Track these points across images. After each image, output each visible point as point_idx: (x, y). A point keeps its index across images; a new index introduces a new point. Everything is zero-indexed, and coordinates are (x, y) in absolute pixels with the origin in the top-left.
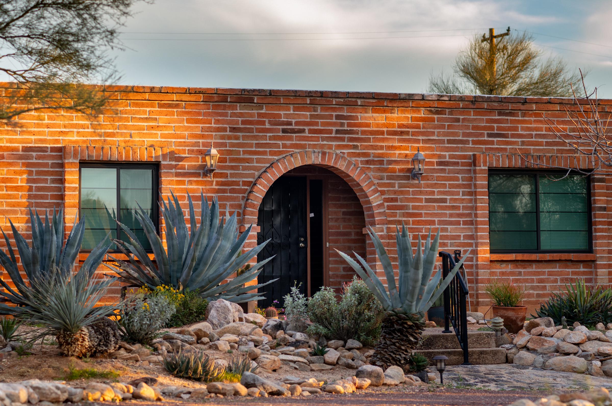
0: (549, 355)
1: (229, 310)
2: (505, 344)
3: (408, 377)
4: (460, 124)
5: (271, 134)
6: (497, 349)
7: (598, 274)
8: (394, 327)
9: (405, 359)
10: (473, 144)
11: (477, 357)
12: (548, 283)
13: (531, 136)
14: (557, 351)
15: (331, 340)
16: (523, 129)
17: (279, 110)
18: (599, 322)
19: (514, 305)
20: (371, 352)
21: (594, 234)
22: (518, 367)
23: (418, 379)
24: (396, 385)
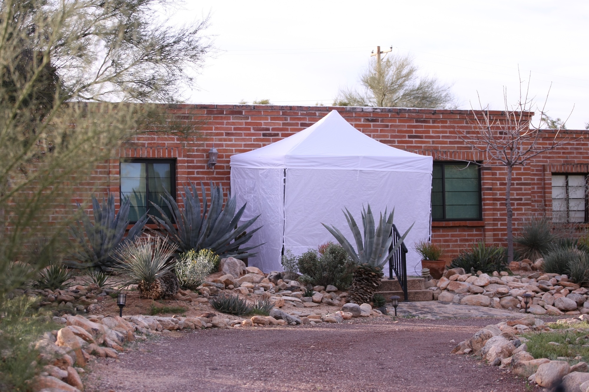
0: (463, 294)
1: (237, 265)
2: (432, 287)
3: (374, 311)
4: (389, 129)
5: (255, 138)
6: (426, 290)
7: (486, 235)
8: (362, 276)
9: (370, 298)
10: (398, 143)
11: (413, 296)
12: (451, 242)
13: (438, 137)
14: (469, 291)
15: (315, 286)
16: (433, 132)
17: (260, 120)
18: (494, 271)
19: (436, 259)
20: (345, 294)
21: (483, 207)
22: (442, 303)
23: (380, 312)
24: (368, 316)
